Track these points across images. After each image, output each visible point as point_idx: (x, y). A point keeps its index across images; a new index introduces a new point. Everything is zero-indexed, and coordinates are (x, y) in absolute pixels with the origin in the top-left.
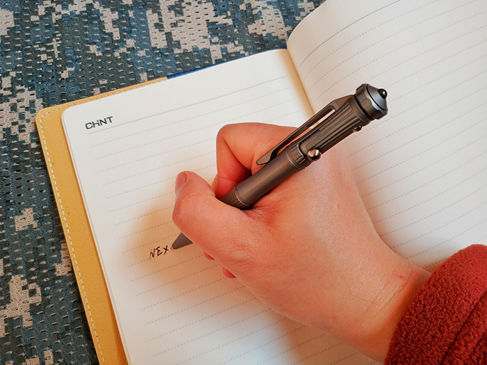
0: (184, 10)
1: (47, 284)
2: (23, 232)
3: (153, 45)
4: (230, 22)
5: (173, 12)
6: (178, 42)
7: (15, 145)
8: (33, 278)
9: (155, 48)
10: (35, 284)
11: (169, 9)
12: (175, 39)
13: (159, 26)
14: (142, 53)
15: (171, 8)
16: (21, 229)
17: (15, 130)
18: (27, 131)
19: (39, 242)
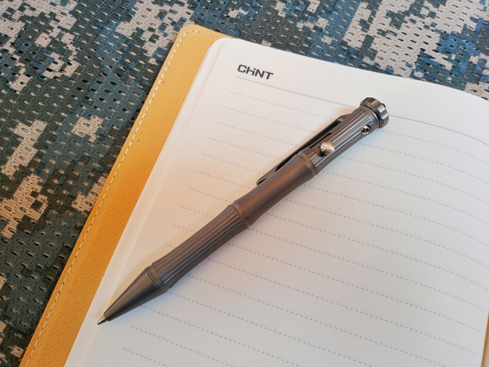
0: (404, 24)
1: (57, 207)
2: (76, 139)
3: (344, 39)
4: (449, 66)
5: (390, 19)
6: (375, 53)
7: (135, 50)
8: (49, 191)
9: (345, 43)
10: (46, 198)
11: (388, 14)
12: (373, 46)
13: (365, 25)
14: (327, 40)
15: (390, 14)
16: (77, 133)
17: (147, 36)
18: (157, 43)
19: (83, 158)
